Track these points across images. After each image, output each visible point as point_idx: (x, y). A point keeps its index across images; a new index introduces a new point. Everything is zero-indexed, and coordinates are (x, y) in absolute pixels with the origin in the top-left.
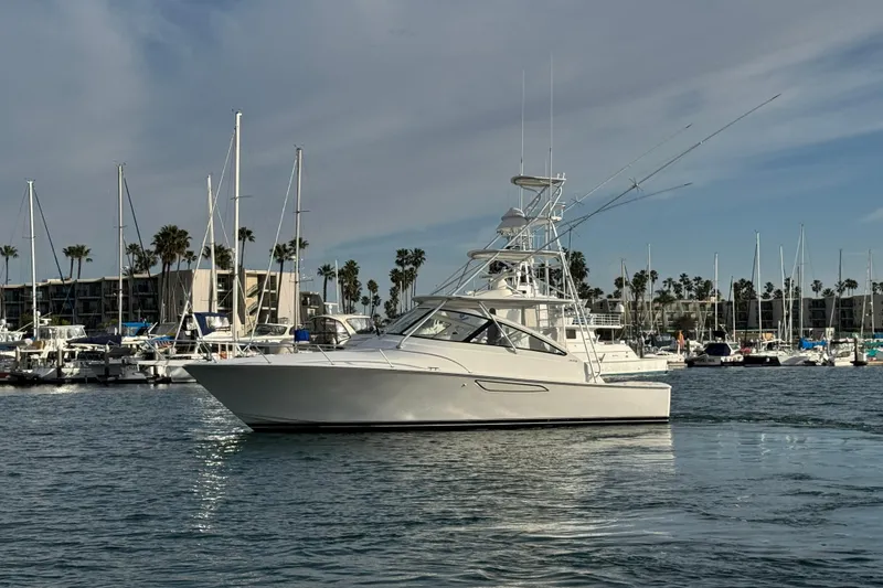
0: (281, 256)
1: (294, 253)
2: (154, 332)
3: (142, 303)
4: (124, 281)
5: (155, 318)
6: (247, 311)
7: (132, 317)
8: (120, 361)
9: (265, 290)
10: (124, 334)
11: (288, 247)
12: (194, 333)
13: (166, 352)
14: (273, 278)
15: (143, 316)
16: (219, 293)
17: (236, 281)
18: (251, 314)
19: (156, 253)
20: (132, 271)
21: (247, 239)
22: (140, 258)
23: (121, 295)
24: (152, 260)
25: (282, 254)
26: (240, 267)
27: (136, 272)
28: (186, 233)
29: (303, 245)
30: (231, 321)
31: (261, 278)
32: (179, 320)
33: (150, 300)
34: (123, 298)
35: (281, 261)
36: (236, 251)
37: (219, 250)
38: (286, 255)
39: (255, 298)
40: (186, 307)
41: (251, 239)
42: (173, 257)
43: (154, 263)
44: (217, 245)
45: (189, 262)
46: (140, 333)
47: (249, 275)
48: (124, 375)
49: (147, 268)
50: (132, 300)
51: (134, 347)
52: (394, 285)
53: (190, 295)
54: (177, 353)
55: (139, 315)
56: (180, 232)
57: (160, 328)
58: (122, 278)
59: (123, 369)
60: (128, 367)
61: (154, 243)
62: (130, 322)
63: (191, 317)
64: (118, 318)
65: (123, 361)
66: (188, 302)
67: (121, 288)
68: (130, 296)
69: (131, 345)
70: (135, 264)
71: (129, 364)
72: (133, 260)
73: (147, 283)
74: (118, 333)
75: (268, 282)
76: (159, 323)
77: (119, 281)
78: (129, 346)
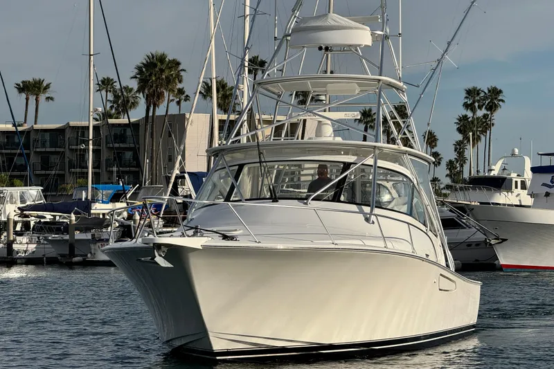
2: (134, 197)
3: (118, 157)
4: (95, 127)
5: (136, 178)
7: (104, 177)
8: (88, 236)
10: (94, 200)
13: (150, 226)
15: (120, 176)
19: (139, 91)
20: (106, 115)
21: (260, 72)
22: (116, 97)
23: (91, 147)
24: (131, 100)
27: (111, 117)
28: (178, 64)
32: (168, 183)
33: (129, 155)
34: (94, 152)
36: (245, 88)
37: (222, 86)
40: (177, 165)
41: (264, 72)
42: (160, 96)
43: (134, 105)
44: (219, 79)
45: (179, 103)
46: (116, 198)
47: (263, 122)
48: (93, 255)
49: (125, 111)
50: (105, 155)
51: (108, 217)
52: (460, 137)
53: (182, 148)
54: (164, 226)
55: (115, 174)
56: (170, 61)
57: (142, 192)
58: (92, 123)
59: (92, 246)
60: (99, 244)
61: (135, 77)
62: (103, 183)
63: (184, 177)
64: (87, 178)
65: (93, 235)
66: (180, 157)
67: (91, 137)
68: (103, 148)
69: (104, 214)
70: (109, 105)
71: (101, 240)
72: (107, 100)
73: (125, 130)
74: (86, 198)
75: (287, 132)
76: (141, 185)
77: (88, 127)
78: (101, 216)
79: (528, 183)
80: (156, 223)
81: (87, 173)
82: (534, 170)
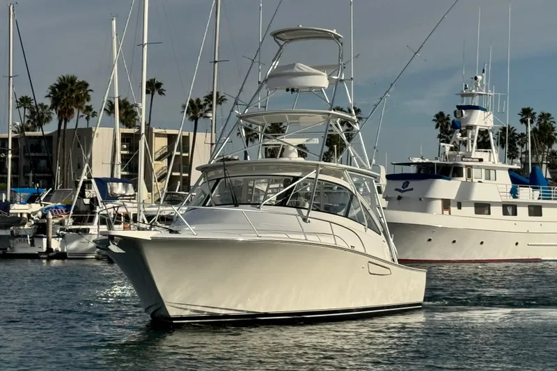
0: (195, 113)
1: (211, 109)
2: (48, 199)
3: (34, 166)
4: (14, 139)
5: (49, 182)
6: (155, 176)
7: (22, 182)
8: (8, 233)
9: (176, 153)
10: (13, 201)
11: (202, 103)
12: (94, 201)
13: (61, 223)
14: (186, 139)
15: (36, 180)
16: (122, 155)
17: (142, 142)
18: (159, 180)
19: (52, 108)
20: (23, 128)
21: (156, 93)
22: (33, 113)
23: (10, 156)
24: (46, 116)
25: (196, 110)
26: (148, 125)
27: (28, 130)
28: (87, 85)
29: (221, 100)
30: (136, 188)
31: (171, 138)
32: (77, 186)
33: (43, 163)
34: (12, 159)
35: (195, 119)
36: (143, 106)
37: (124, 105)
38: (201, 112)
39: (165, 162)
40: (85, 170)
41: (161, 93)
42: (71, 112)
43: (48, 119)
44: (122, 99)
45: (87, 118)
46: (32, 200)
47: (158, 135)
48: (12, 249)
49: (40, 125)
50: (23, 162)
51: (25, 216)
52: (326, 149)
53: (89, 156)
54: (74, 224)
55: (31, 179)
56: (80, 83)
57: (54, 195)
58: (11, 136)
59: (11, 241)
60: (17, 239)
61: (49, 96)
62: (20, 187)
63: (90, 182)
64: (7, 183)
65: (12, 232)
66: (87, 165)
67: (10, 147)
68: (21, 157)
69: (21, 214)
70: (26, 119)
71: (18, 236)
72: (25, 116)
73: (40, 142)
74: (6, 200)
75: (179, 144)
76: (53, 189)
77: (7, 139)
78: (19, 216)
79: (383, 189)
80: (66, 221)
81: (7, 178)
82: (389, 177)
